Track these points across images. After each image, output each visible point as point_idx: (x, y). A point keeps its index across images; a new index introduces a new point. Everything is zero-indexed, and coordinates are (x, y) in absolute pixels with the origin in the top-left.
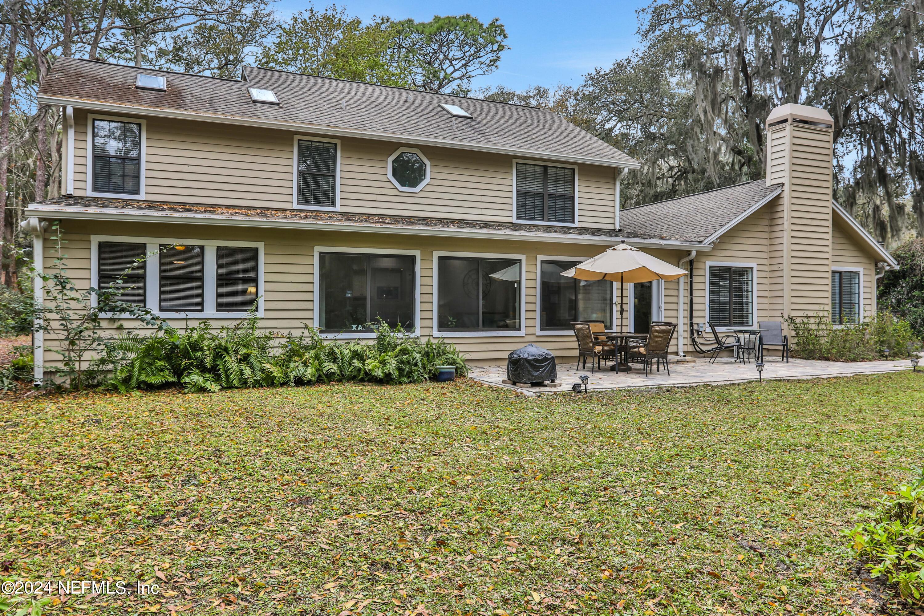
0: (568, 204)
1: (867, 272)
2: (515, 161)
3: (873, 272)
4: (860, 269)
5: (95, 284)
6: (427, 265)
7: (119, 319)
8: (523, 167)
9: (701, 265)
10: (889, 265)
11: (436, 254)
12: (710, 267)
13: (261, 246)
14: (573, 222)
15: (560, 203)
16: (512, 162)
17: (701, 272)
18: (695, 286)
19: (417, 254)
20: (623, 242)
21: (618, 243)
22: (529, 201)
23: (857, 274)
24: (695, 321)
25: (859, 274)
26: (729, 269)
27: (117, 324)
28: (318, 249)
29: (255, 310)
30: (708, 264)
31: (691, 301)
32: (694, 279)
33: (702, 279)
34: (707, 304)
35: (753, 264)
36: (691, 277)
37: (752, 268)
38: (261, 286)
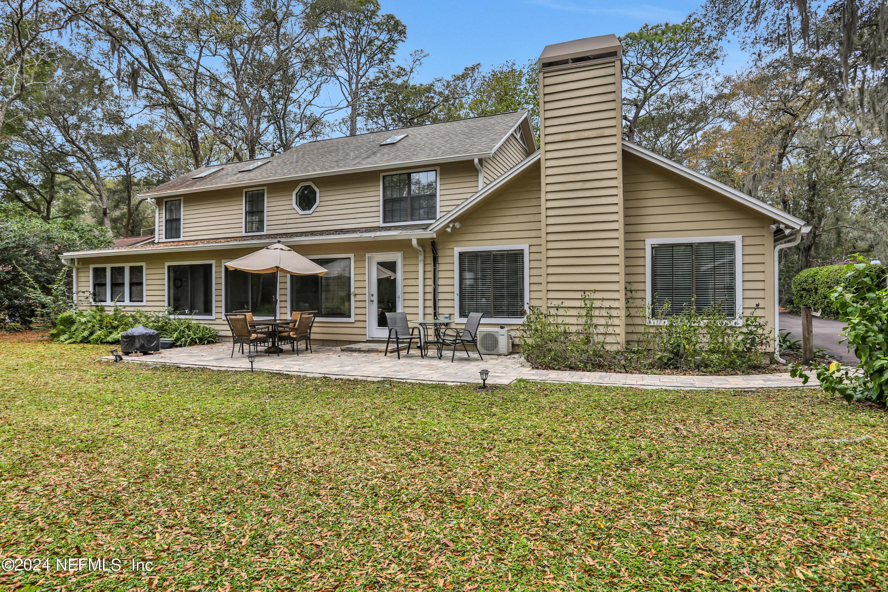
1: (751, 241)
2: (382, 174)
3: (767, 239)
4: (737, 239)
8: (389, 178)
9: (448, 252)
10: (787, 227)
12: (461, 254)
13: (143, 264)
14: (435, 218)
16: (379, 176)
17: (449, 260)
18: (439, 274)
19: (213, 262)
20: (279, 242)
23: (731, 246)
24: (440, 311)
25: (733, 245)
26: (491, 253)
28: (167, 264)
29: (142, 301)
30: (457, 250)
31: (435, 290)
32: (441, 267)
33: (449, 267)
34: (455, 294)
35: (524, 246)
36: (435, 265)
37: (523, 250)
38: (145, 287)
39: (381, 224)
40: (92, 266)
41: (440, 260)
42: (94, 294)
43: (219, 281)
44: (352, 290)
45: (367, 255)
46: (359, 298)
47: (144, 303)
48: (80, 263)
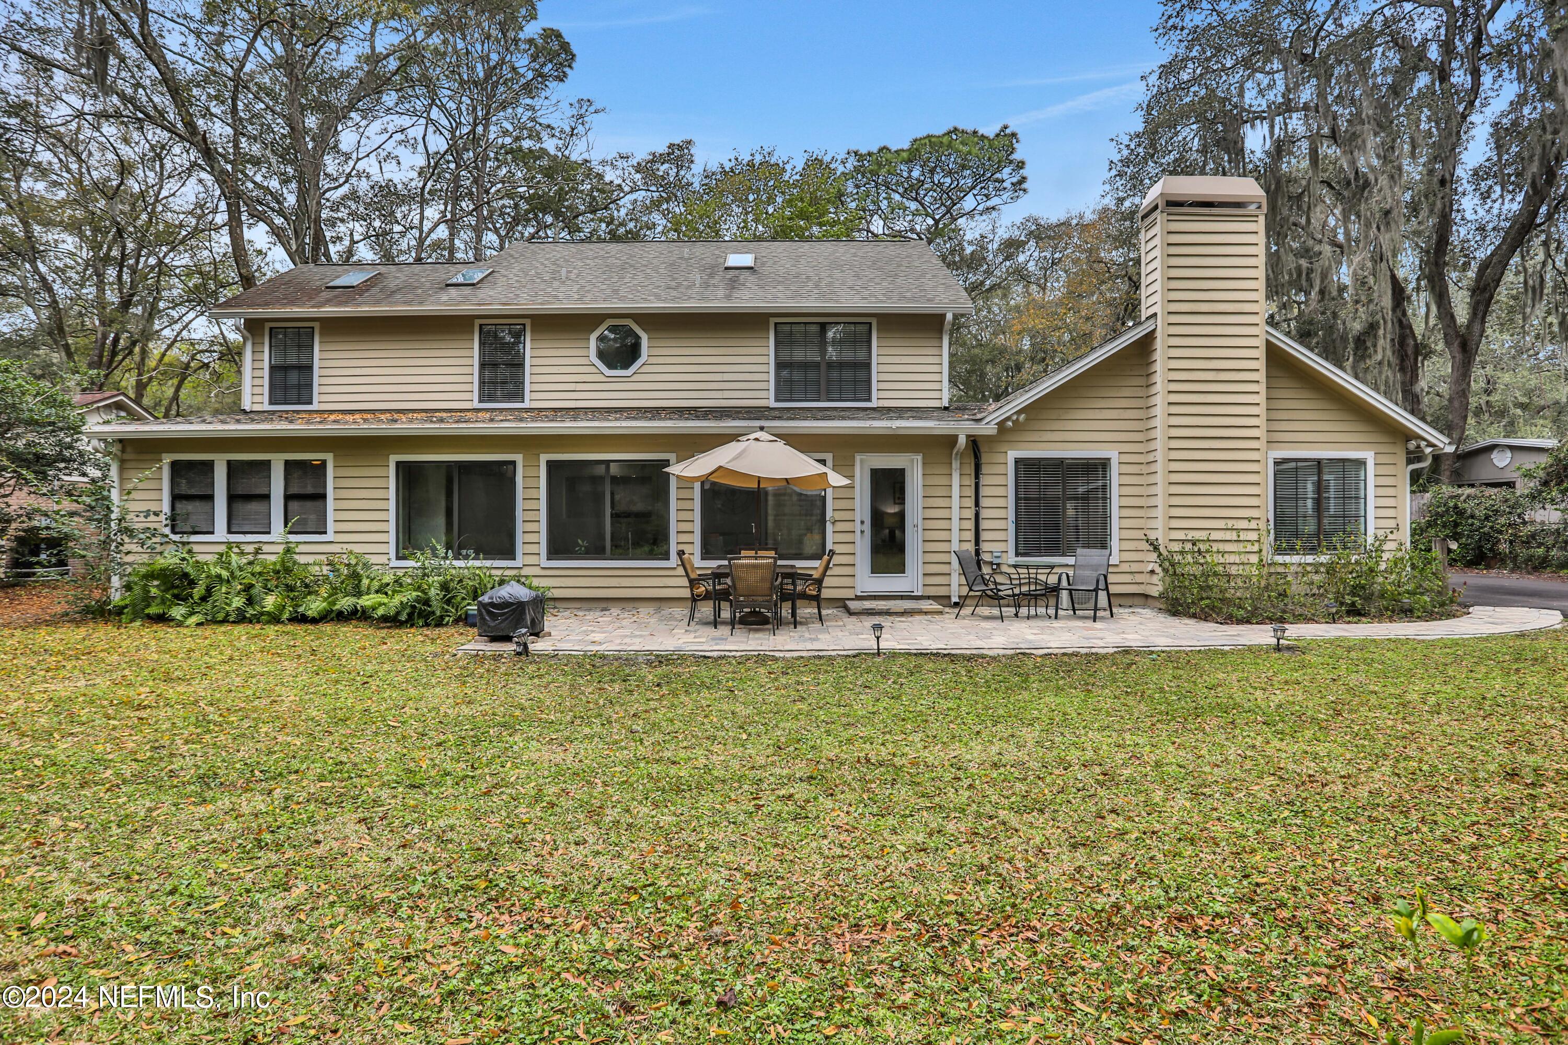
0: (861, 375)
1: (1383, 459)
2: (773, 320)
3: (1402, 458)
4: (1369, 456)
5: (166, 507)
6: (531, 472)
7: (189, 543)
8: (787, 328)
9: (999, 458)
10: (1430, 444)
11: (544, 458)
12: (1018, 461)
13: (329, 457)
14: (869, 400)
15: (848, 374)
16: (768, 322)
17: (1000, 469)
18: (984, 491)
19: (518, 458)
20: (762, 428)
21: (753, 430)
22: (797, 375)
23: (1361, 463)
24: (985, 547)
25: (1365, 463)
26: (1061, 461)
27: (187, 547)
28: (393, 459)
29: (325, 533)
30: (1013, 455)
31: (977, 515)
32: (984, 480)
33: (999, 480)
34: (1010, 520)
35: (1111, 453)
36: (977, 477)
37: (1109, 459)
38: (330, 504)
39: (772, 404)
40: (167, 459)
41: (985, 469)
42: (173, 518)
43: (532, 493)
44: (829, 514)
45: (858, 457)
46: (840, 526)
47: (330, 536)
48: (129, 449)
